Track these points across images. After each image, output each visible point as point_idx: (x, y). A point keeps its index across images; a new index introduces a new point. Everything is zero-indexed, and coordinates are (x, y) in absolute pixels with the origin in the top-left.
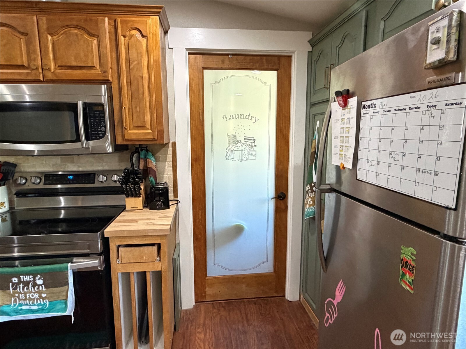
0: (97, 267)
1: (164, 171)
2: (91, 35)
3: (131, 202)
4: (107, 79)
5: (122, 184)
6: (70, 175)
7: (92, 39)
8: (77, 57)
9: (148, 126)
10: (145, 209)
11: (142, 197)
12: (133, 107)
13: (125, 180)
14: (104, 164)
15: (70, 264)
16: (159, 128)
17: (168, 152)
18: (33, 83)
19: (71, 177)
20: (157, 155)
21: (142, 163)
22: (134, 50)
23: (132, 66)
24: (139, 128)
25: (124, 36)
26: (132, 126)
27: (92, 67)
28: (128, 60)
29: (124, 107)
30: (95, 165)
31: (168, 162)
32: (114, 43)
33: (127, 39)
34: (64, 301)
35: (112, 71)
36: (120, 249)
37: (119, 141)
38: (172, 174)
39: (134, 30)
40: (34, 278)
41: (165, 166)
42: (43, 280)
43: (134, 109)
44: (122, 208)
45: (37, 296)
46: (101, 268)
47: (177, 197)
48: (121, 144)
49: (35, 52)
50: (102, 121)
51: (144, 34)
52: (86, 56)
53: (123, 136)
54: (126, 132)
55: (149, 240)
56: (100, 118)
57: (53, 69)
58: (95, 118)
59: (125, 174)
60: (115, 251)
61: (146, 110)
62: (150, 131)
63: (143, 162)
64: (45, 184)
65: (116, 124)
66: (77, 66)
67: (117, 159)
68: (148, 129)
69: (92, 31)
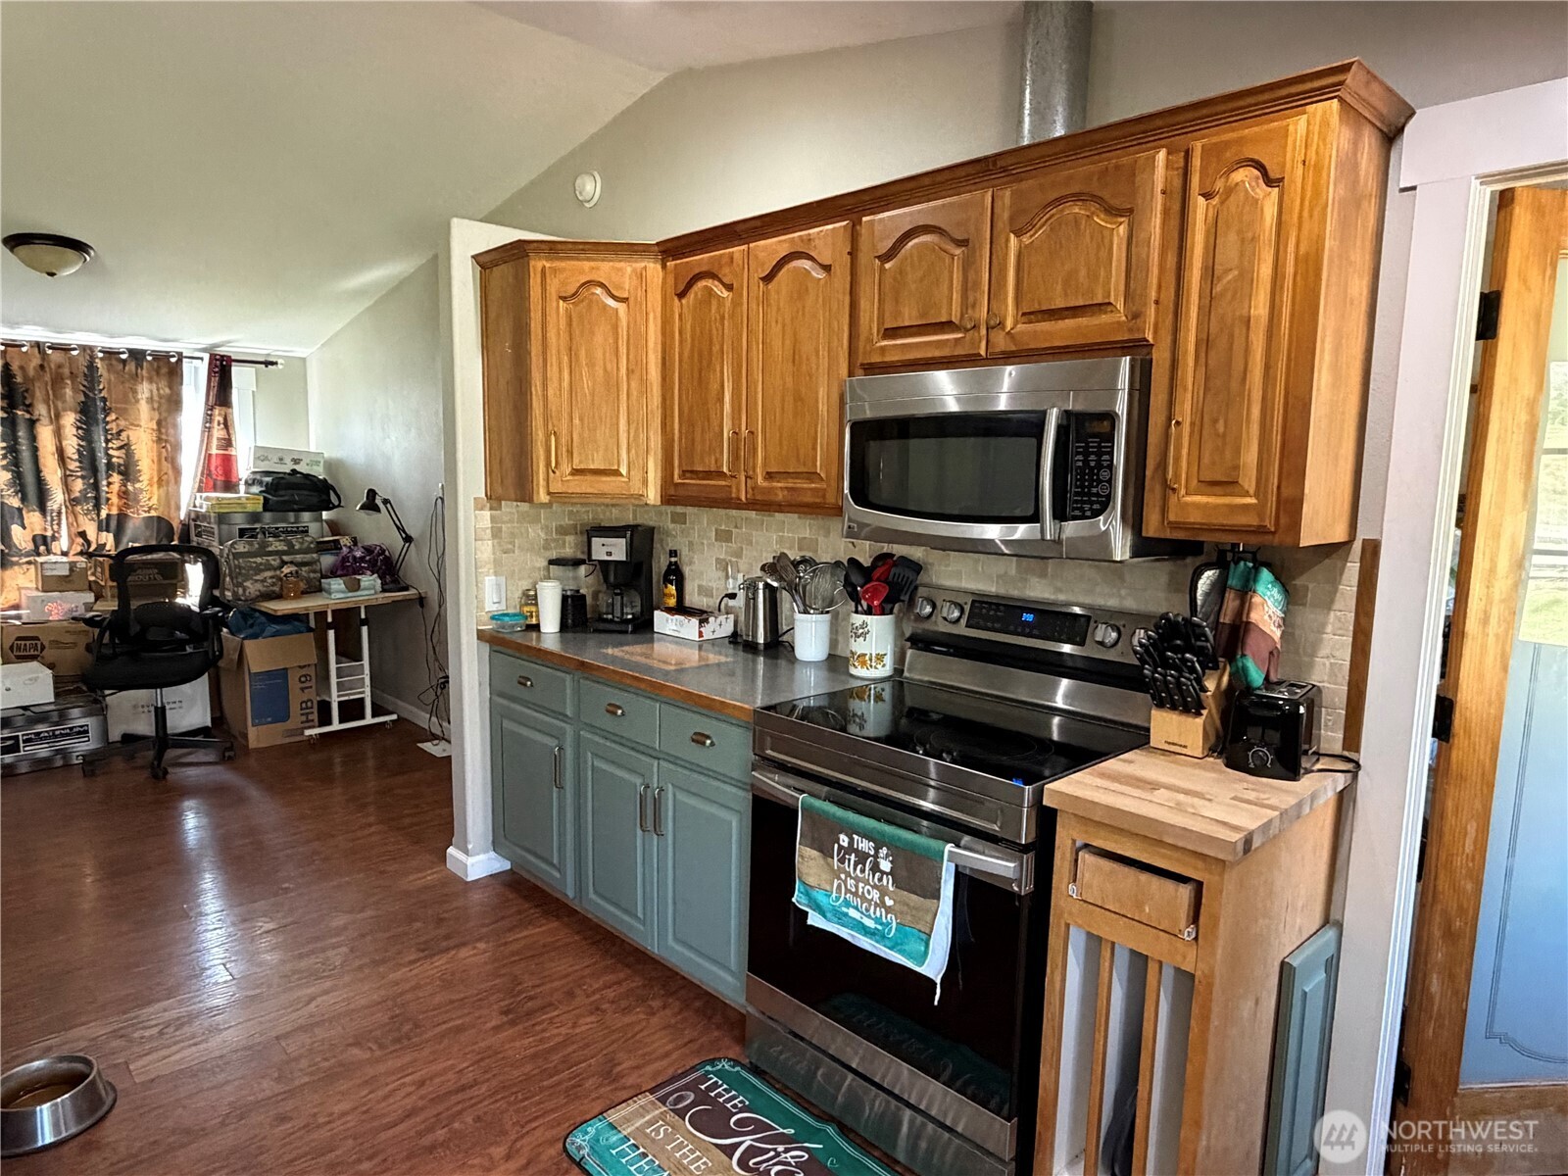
0: (1010, 881)
1: (1315, 646)
2: (1113, 212)
3: (1165, 725)
4: (1137, 336)
5: (1143, 661)
6: (1030, 610)
7: (1115, 223)
8: (1069, 280)
9: (1249, 482)
10: (1211, 759)
11: (1204, 717)
12: (1206, 419)
13: (1155, 652)
14: (1123, 592)
15: (949, 847)
16: (1286, 492)
17: (1341, 574)
18: (965, 364)
19: (1028, 617)
20: (1298, 582)
21: (1231, 603)
22: (1232, 237)
23: (1218, 289)
24: (1217, 489)
25: (1207, 196)
26: (1194, 482)
27: (1104, 306)
28: (1210, 273)
29: (1178, 423)
30: (1098, 589)
31: (1339, 613)
32: (1174, 222)
33: (1215, 201)
34: (924, 937)
35: (1157, 311)
36: (1080, 853)
37: (1152, 528)
38: (1348, 658)
39: (1241, 170)
40: (877, 850)
41: (1324, 625)
42: (891, 862)
43: (1206, 426)
44: (1138, 738)
45: (875, 895)
46: (1020, 887)
47: (1358, 751)
48: (1156, 535)
49: (977, 284)
50: (1105, 464)
51: (1273, 175)
52: (1093, 277)
53: (1164, 510)
54: (1173, 499)
55: (1170, 858)
56: (1099, 454)
57: (1009, 324)
58: (1086, 454)
59: (1157, 633)
60: (1069, 856)
61: (1248, 428)
62: (1252, 501)
63: (1234, 600)
64: (968, 626)
65: (1148, 473)
66: (1067, 309)
67: (1164, 579)
68: (1247, 494)
69: (1116, 202)
